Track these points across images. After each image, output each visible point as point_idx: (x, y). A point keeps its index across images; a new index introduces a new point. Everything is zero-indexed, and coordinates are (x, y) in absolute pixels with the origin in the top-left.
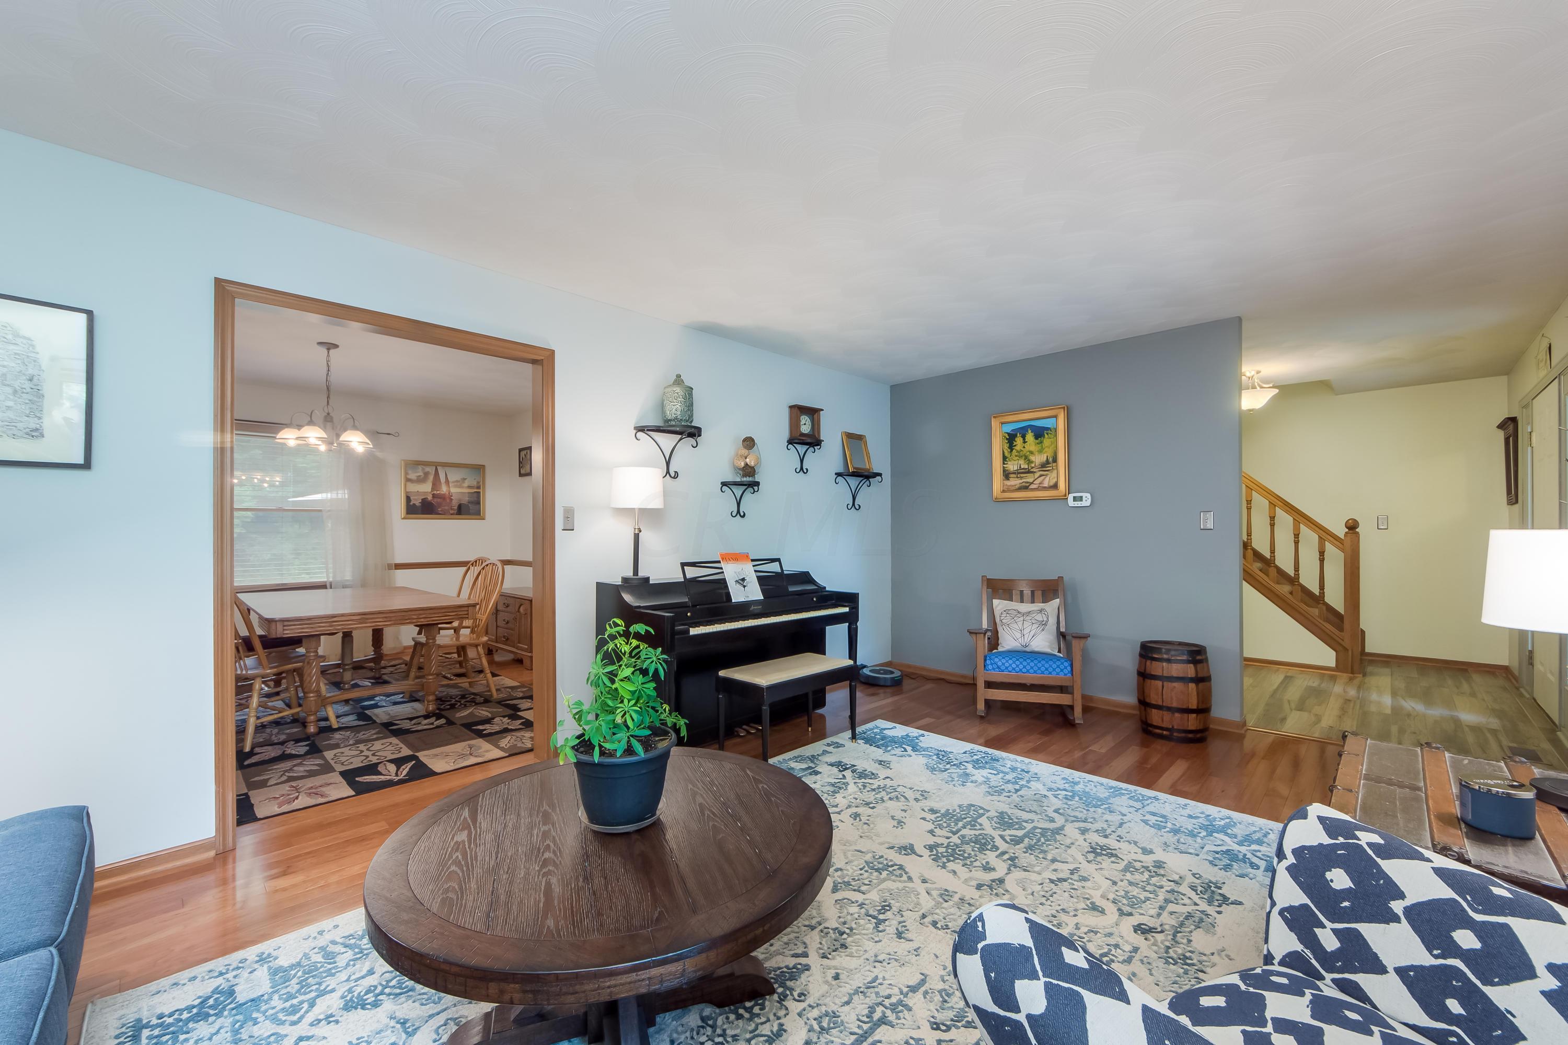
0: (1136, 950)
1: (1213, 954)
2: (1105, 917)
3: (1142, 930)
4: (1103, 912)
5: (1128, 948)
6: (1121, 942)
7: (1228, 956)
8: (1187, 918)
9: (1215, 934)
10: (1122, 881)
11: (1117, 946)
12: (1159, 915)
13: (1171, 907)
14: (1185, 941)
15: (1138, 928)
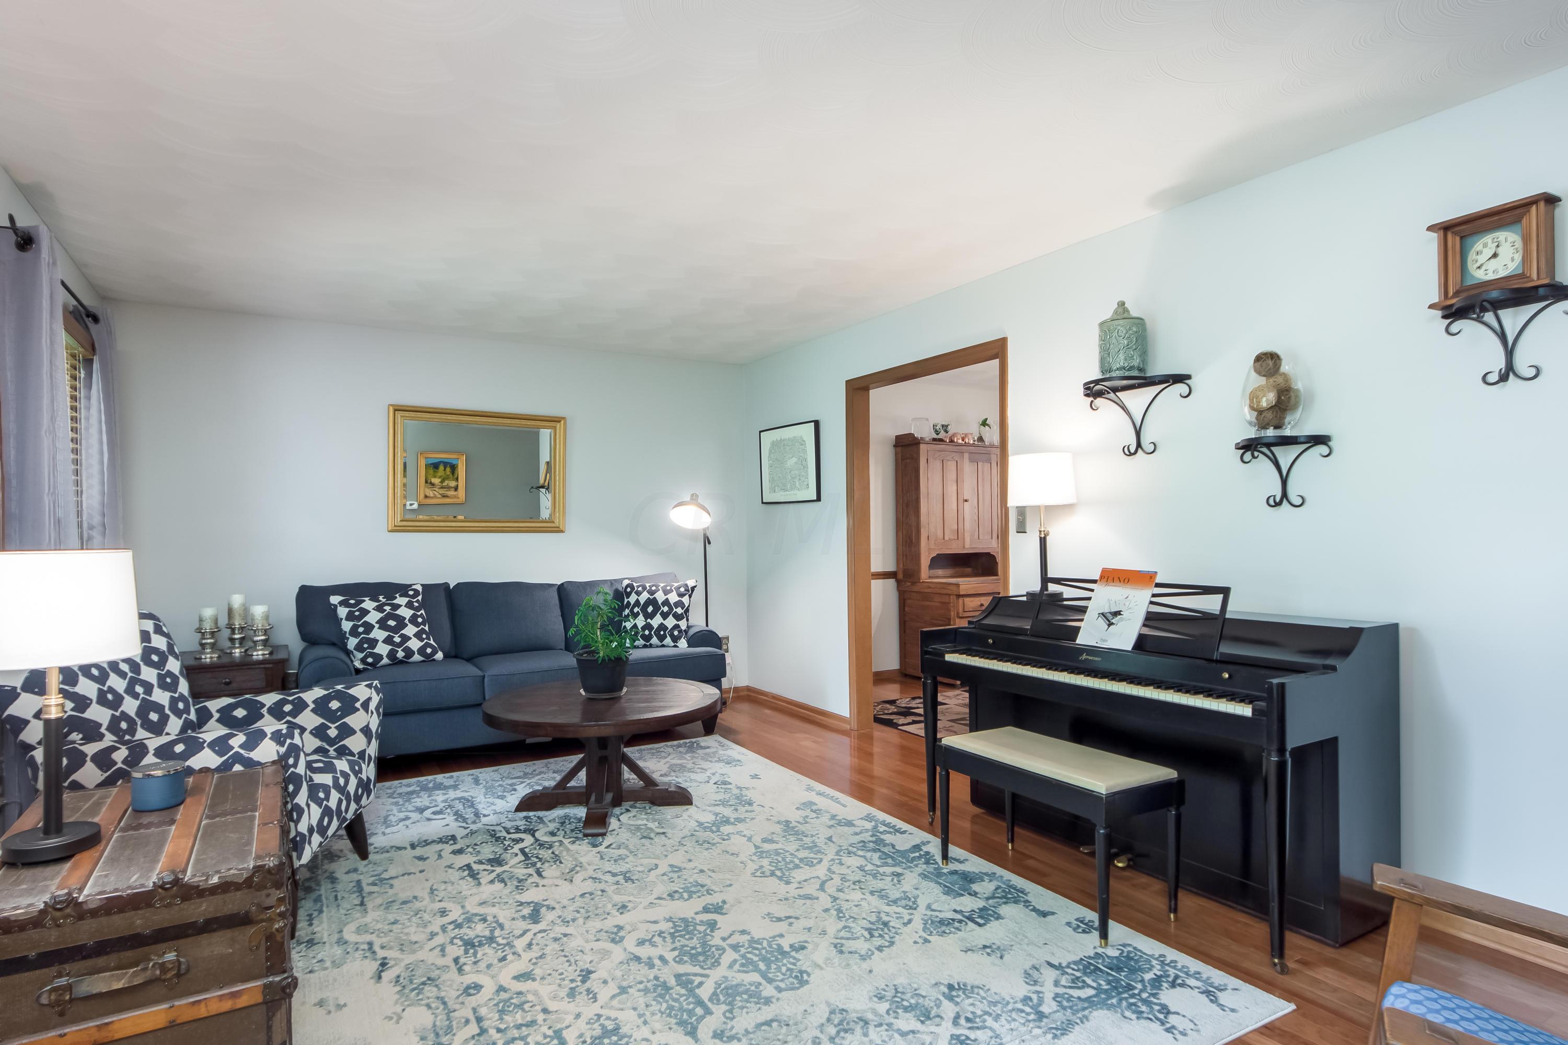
0: (460, 970)
1: (404, 1010)
2: (511, 976)
3: (473, 989)
4: (517, 978)
5: (467, 968)
6: (475, 968)
7: (391, 1018)
8: (450, 1027)
9: (415, 1032)
10: (545, 1020)
11: (475, 963)
12: (475, 1010)
13: (473, 1029)
14: (433, 1005)
15: (478, 987)
